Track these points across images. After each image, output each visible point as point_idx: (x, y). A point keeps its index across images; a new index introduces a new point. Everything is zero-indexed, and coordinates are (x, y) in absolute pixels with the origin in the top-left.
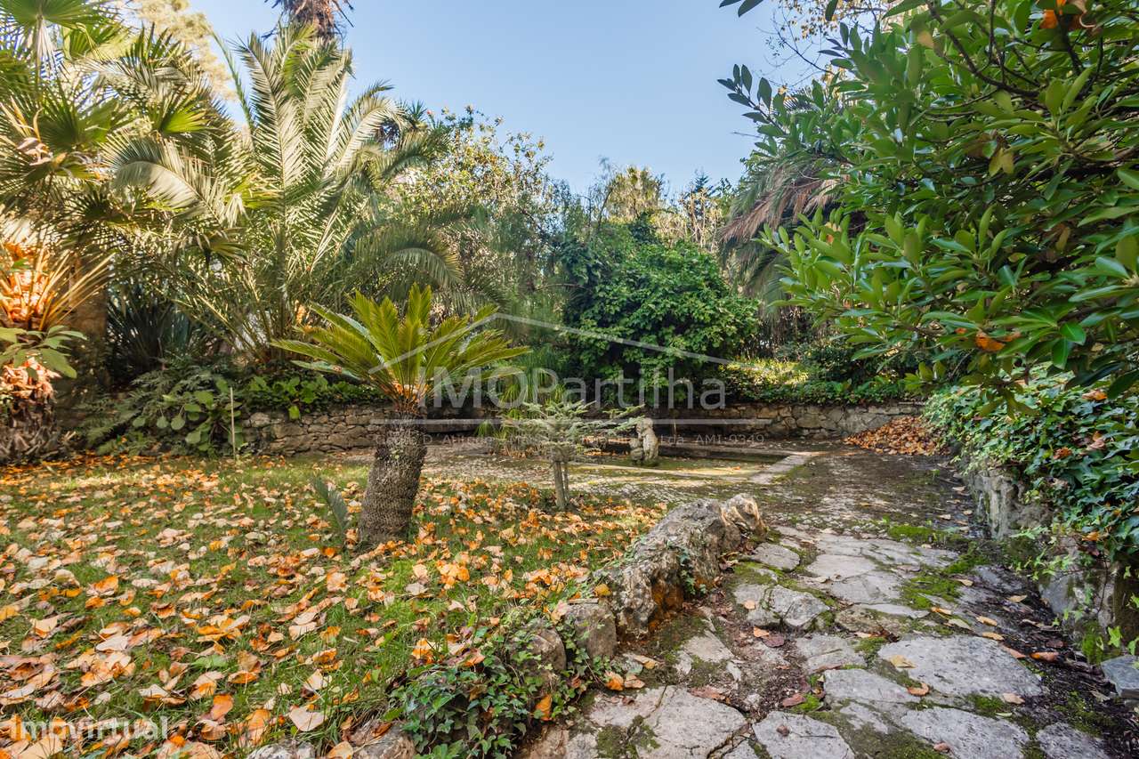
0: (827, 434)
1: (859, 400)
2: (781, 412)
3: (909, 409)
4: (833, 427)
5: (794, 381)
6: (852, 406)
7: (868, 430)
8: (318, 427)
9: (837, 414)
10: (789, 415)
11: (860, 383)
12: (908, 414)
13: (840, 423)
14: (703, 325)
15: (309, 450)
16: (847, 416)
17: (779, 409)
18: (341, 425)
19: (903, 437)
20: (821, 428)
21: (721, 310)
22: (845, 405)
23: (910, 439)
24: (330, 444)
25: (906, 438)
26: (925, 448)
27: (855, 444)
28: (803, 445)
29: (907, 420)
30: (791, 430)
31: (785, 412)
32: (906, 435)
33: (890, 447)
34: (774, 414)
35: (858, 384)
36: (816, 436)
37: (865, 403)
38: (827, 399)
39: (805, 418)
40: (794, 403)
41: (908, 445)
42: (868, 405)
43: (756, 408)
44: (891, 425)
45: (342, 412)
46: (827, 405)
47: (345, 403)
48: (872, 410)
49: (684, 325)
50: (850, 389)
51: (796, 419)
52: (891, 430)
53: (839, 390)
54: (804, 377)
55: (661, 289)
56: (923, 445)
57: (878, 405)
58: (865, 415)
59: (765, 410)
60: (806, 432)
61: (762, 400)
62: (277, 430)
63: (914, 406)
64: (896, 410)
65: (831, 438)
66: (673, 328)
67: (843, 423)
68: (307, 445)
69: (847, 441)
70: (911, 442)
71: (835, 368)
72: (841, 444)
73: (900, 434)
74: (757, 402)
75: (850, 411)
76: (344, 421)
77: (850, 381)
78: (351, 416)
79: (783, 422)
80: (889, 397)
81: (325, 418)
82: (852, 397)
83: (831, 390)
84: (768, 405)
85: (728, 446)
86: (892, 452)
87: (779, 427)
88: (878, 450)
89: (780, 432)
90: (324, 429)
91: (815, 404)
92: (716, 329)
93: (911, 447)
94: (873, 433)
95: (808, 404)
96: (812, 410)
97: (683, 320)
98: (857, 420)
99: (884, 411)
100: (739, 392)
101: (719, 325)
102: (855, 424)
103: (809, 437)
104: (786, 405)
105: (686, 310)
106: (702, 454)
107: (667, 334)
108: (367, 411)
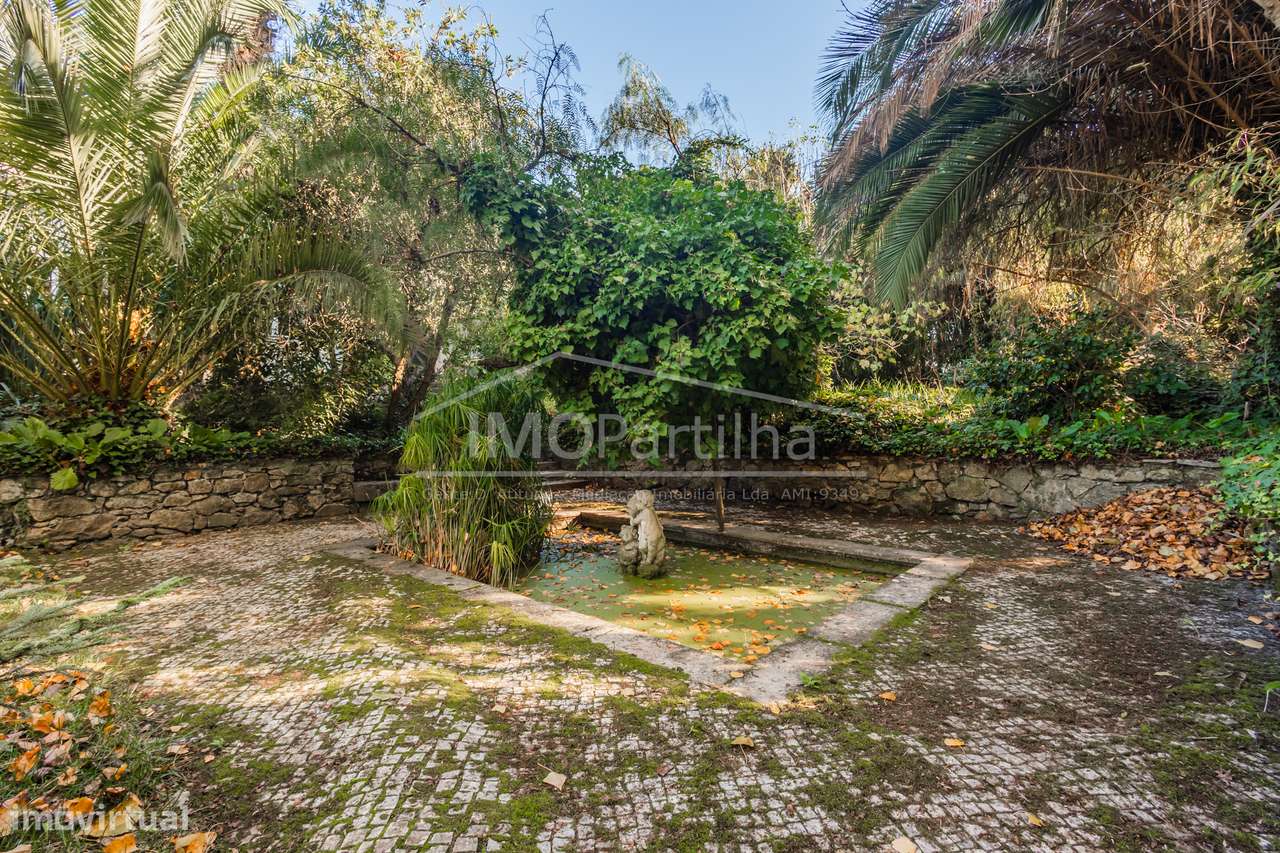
0: (999, 512)
1: (1062, 454)
2: (919, 471)
3: (1165, 472)
4: (1012, 500)
5: (949, 419)
6: (1048, 464)
7: (1078, 510)
8: (126, 500)
9: (1018, 479)
10: (932, 476)
11: (1066, 421)
12: (1162, 482)
13: (1025, 495)
14: (726, 314)
15: (109, 536)
16: (1038, 482)
17: (915, 466)
18: (180, 495)
19: (1154, 532)
20: (989, 501)
21: (762, 283)
22: (1034, 462)
23: (1170, 538)
24: (155, 527)
25: (1161, 537)
26: (1205, 561)
27: (1051, 537)
28: (949, 537)
29: (1160, 494)
30: (935, 502)
31: (924, 473)
32: (1162, 528)
33: (1123, 554)
34: (905, 475)
35: (1062, 424)
36: (980, 516)
37: (1074, 459)
38: (1000, 451)
39: (961, 483)
40: (940, 457)
41: (1165, 550)
42: (1079, 465)
43: (877, 465)
44: (1125, 504)
45: (178, 475)
46: (999, 463)
47: (182, 462)
48: (1088, 473)
49: (694, 318)
50: (1046, 433)
51: (945, 485)
52: (1127, 516)
53: (1024, 435)
54: (967, 410)
55: (642, 247)
56: (1200, 553)
57: (1100, 464)
58: (1074, 482)
59: (891, 467)
60: (962, 508)
61: (887, 450)
62: (37, 509)
63: (1175, 466)
64: (1136, 474)
65: (1007, 522)
66: (673, 323)
67: (1031, 495)
68: (104, 529)
69: (1037, 530)
70: (1172, 545)
71: (1021, 395)
72: (1024, 536)
73: (1146, 526)
74: (878, 454)
75: (1044, 473)
76: (186, 488)
77: (1045, 420)
78: (198, 480)
79: (923, 490)
80: (1123, 450)
81: (143, 485)
82: (1049, 449)
83: (1010, 435)
84: (897, 460)
85: (813, 535)
86: (1130, 565)
87: (915, 498)
88: (1098, 557)
89: (917, 506)
90: (140, 502)
91: (979, 460)
92: (752, 321)
93: (1172, 554)
94: (1088, 517)
95: (967, 459)
96: (972, 471)
97: (689, 306)
98: (1057, 490)
99: (1111, 476)
100: (847, 438)
101: (759, 315)
102: (1053, 498)
103: (969, 518)
104: (926, 461)
105: (691, 287)
106: (764, 549)
107: (661, 336)
108: (234, 472)
